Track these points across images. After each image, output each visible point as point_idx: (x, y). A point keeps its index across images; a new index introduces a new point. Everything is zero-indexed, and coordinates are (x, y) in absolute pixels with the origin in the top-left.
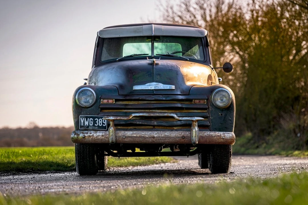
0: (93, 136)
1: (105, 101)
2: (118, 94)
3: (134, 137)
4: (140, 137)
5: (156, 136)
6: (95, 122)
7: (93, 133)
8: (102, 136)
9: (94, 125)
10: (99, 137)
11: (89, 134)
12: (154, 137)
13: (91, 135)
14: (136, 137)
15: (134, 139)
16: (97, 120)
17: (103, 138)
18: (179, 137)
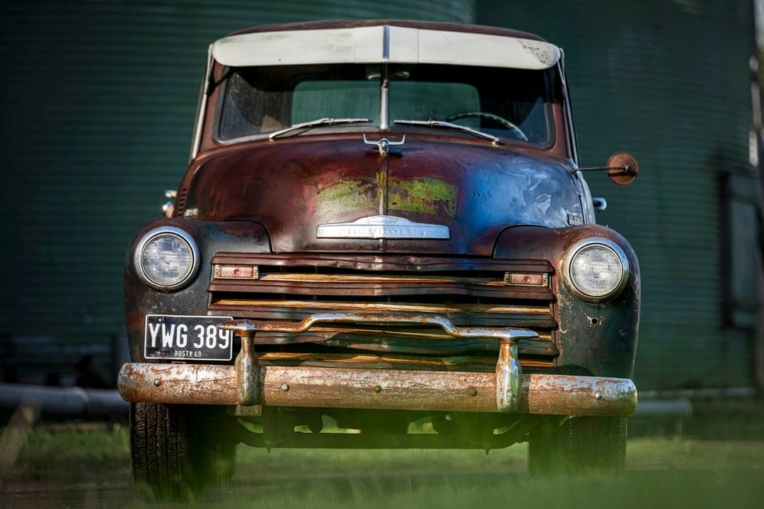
0: (186, 381)
1: (228, 271)
2: (268, 251)
3: (316, 386)
4: (336, 388)
5: (384, 385)
6: (193, 337)
8: (216, 381)
9: (190, 347)
11: (174, 375)
12: (379, 390)
13: (181, 377)
14: (323, 387)
15: (314, 393)
16: (199, 331)
17: (219, 387)
18: (458, 391)
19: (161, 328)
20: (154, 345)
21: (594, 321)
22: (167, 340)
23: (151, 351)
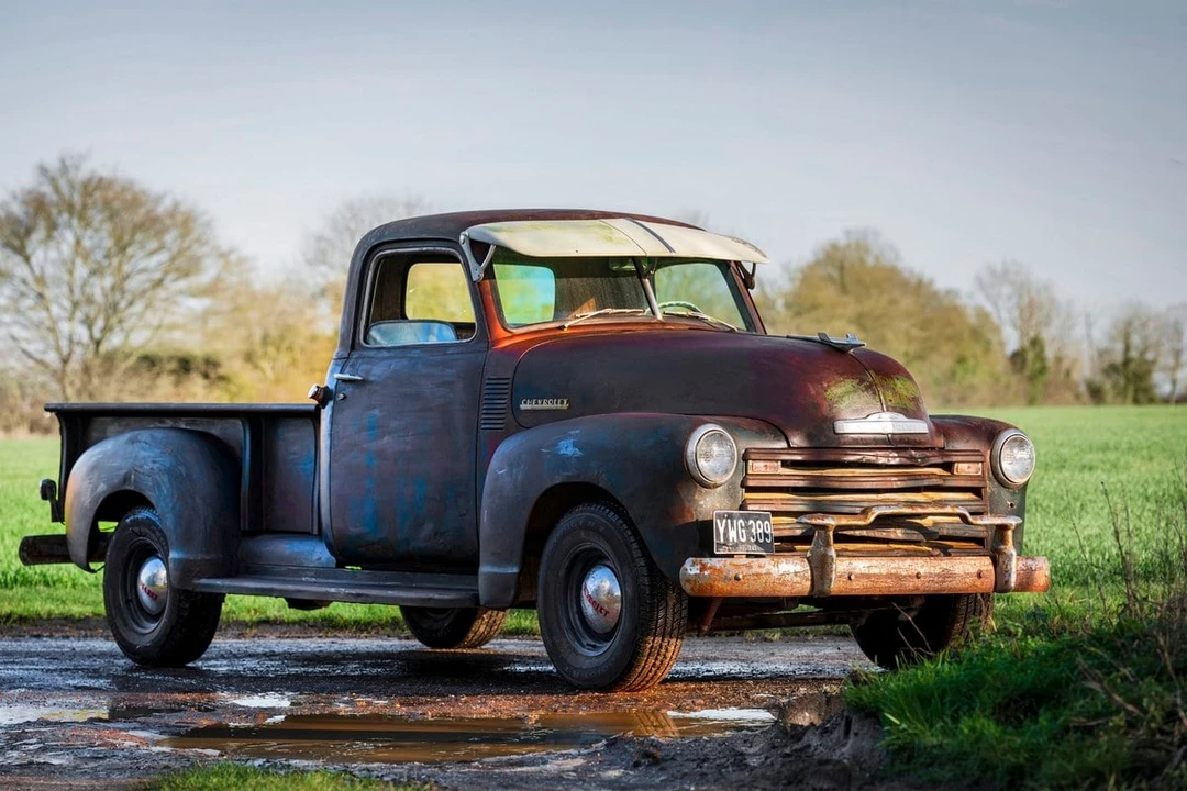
3: (874, 575)
5: (922, 571)
7: (767, 566)
8: (796, 574)
10: (788, 578)
11: (755, 570)
12: (918, 576)
13: (763, 571)
14: (879, 576)
15: (873, 582)
16: (751, 526)
17: (799, 579)
19: (727, 523)
20: (722, 540)
21: (1012, 505)
22: (732, 534)
23: (720, 545)
